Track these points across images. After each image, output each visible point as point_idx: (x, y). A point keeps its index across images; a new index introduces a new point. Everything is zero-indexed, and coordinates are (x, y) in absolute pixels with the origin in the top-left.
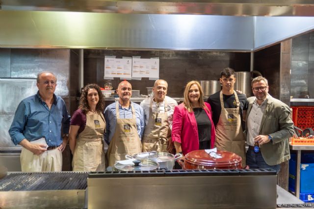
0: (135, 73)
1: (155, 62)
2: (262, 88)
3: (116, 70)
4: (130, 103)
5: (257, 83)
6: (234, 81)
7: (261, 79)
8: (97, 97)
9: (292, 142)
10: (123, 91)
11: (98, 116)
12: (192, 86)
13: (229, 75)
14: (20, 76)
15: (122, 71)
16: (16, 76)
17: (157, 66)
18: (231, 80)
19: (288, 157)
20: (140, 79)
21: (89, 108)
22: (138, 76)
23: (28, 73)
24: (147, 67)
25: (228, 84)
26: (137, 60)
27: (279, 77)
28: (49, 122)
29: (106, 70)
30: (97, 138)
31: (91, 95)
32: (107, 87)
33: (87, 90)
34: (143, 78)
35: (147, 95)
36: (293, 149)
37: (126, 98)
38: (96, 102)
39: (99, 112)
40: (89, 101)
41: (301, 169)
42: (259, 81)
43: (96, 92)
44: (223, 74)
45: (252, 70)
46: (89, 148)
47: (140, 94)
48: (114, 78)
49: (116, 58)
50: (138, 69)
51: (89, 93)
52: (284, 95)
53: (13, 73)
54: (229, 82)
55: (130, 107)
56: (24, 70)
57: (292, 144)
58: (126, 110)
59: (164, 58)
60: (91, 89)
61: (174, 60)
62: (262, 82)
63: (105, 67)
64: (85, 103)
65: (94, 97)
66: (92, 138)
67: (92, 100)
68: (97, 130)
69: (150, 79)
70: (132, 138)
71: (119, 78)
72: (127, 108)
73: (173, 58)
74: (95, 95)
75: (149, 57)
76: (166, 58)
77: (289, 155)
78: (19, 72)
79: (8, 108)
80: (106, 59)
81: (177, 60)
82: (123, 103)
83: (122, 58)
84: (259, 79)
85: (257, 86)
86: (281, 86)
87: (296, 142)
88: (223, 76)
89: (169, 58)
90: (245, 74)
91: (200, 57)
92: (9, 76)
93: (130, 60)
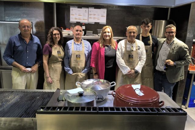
0: (90, 19)
1: (104, 12)
2: (172, 32)
3: (78, 17)
4: (81, 40)
5: (169, 29)
6: (150, 28)
7: (172, 27)
8: (59, 36)
9: (190, 68)
10: (76, 32)
11: (60, 49)
12: (106, 29)
13: (148, 24)
14: (11, 20)
15: (81, 17)
16: (9, 20)
17: (105, 15)
18: (148, 27)
19: (183, 78)
20: (94, 23)
21: (54, 44)
22: (92, 21)
23: (16, 18)
24: (98, 15)
25: (146, 30)
26: (92, 10)
27: (187, 25)
28: (27, 52)
29: (71, 16)
30: (59, 62)
31: (55, 34)
32: (71, 28)
33: (53, 31)
34: (95, 23)
35: (97, 34)
36: (190, 73)
37: (78, 37)
38: (58, 40)
39: (60, 46)
40: (54, 39)
41: (193, 85)
42: (171, 27)
43: (58, 32)
44: (143, 22)
45: (168, 19)
46: (54, 68)
47: (93, 34)
48: (76, 22)
49: (78, 8)
50: (92, 16)
51: (54, 33)
52: (189, 38)
53: (6, 17)
54: (147, 28)
55: (81, 43)
56: (13, 16)
57: (189, 69)
58: (78, 45)
59: (110, 9)
60: (55, 31)
61: (116, 10)
62: (173, 28)
63: (71, 14)
64: (52, 40)
65: (57, 36)
66: (56, 62)
67: (56, 38)
68: (59, 57)
69: (100, 23)
70: (81, 63)
71: (80, 22)
72: (79, 44)
73: (116, 9)
74: (58, 34)
75: (100, 8)
76: (111, 9)
77: (184, 77)
78: (10, 17)
79: (6, 41)
80: (71, 9)
81: (118, 10)
82: (77, 40)
83: (81, 8)
84: (171, 26)
85: (169, 31)
86: (188, 31)
87: (192, 68)
88: (143, 24)
89: (114, 9)
90: (164, 21)
91: (135, 9)
92: (4, 20)
93: (87, 9)
